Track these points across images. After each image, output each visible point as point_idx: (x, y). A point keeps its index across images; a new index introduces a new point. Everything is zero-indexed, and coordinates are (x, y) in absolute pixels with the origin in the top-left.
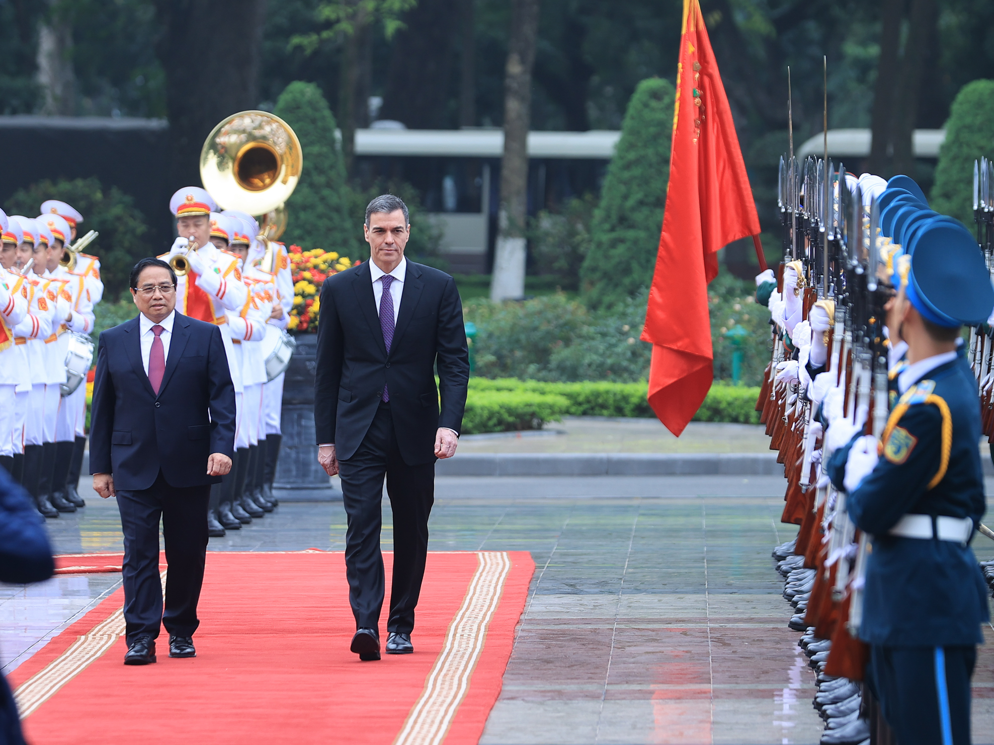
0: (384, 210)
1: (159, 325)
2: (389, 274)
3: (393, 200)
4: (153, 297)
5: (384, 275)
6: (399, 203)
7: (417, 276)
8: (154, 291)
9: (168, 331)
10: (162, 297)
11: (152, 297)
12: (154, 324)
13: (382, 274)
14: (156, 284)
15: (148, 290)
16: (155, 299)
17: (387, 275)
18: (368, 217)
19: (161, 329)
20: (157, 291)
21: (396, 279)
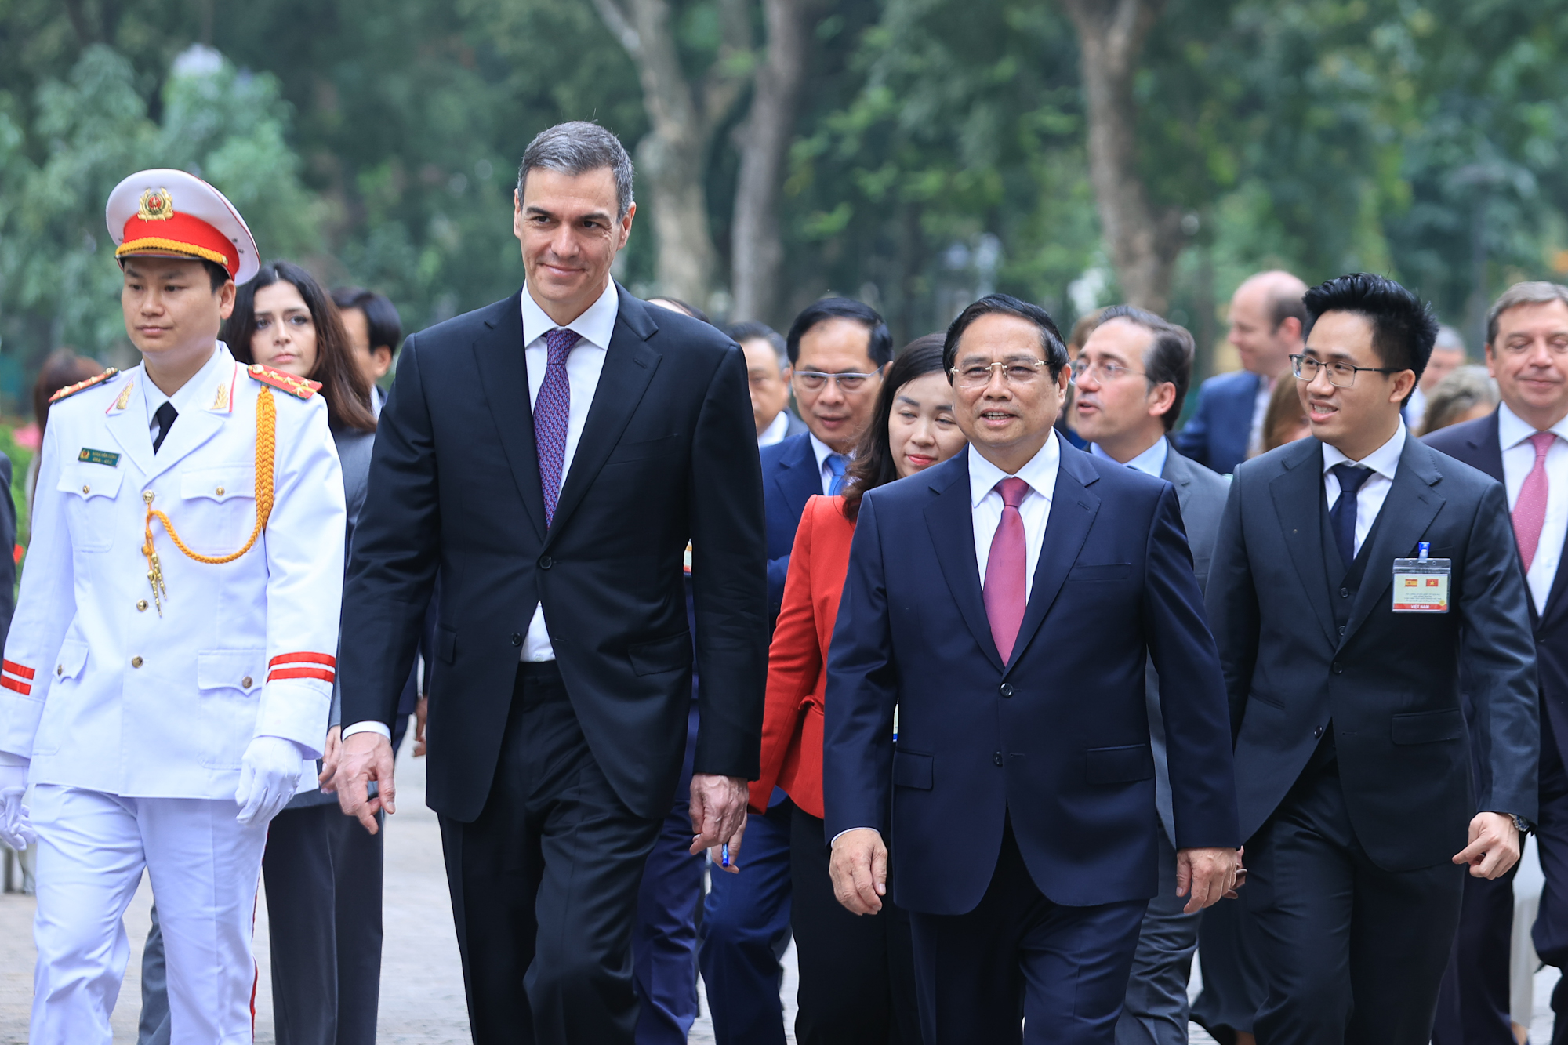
0: (559, 166)
1: (1016, 477)
2: (568, 327)
3: (593, 142)
4: (985, 393)
5: (554, 330)
6: (606, 151)
7: (644, 334)
8: (991, 378)
9: (1040, 496)
10: (1006, 393)
11: (983, 392)
12: (1001, 475)
13: (549, 325)
14: (995, 359)
15: (974, 374)
16: (989, 398)
17: (561, 328)
18: (522, 175)
19: (1017, 487)
20: (997, 375)
21: (587, 342)
